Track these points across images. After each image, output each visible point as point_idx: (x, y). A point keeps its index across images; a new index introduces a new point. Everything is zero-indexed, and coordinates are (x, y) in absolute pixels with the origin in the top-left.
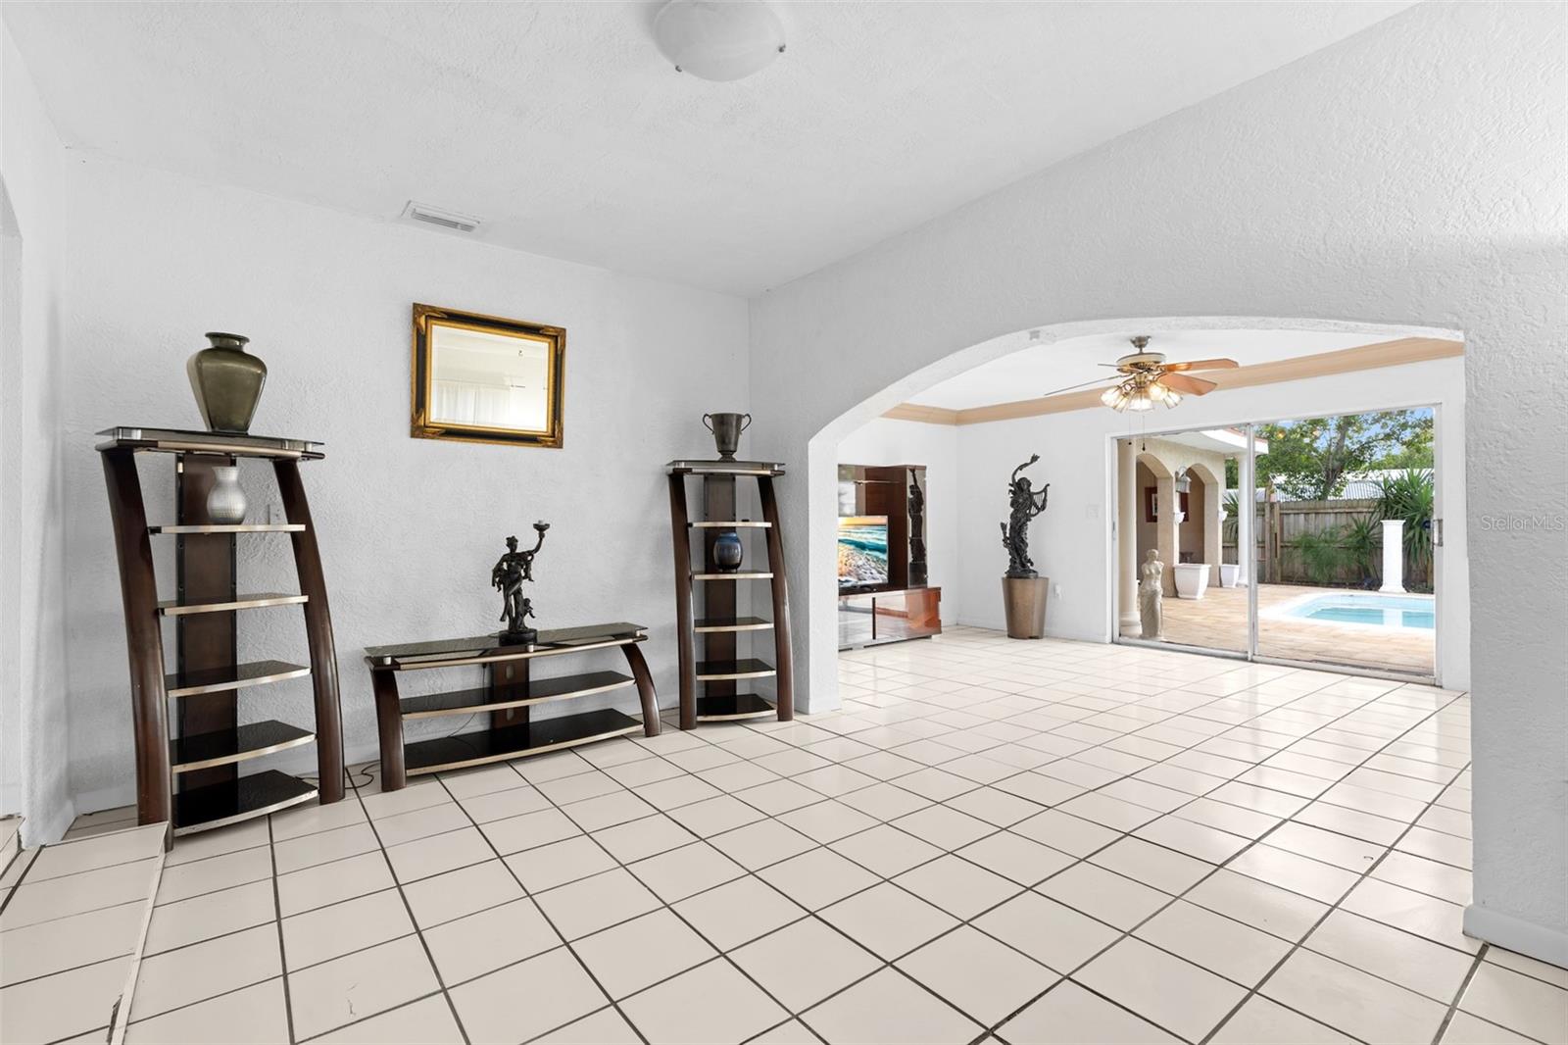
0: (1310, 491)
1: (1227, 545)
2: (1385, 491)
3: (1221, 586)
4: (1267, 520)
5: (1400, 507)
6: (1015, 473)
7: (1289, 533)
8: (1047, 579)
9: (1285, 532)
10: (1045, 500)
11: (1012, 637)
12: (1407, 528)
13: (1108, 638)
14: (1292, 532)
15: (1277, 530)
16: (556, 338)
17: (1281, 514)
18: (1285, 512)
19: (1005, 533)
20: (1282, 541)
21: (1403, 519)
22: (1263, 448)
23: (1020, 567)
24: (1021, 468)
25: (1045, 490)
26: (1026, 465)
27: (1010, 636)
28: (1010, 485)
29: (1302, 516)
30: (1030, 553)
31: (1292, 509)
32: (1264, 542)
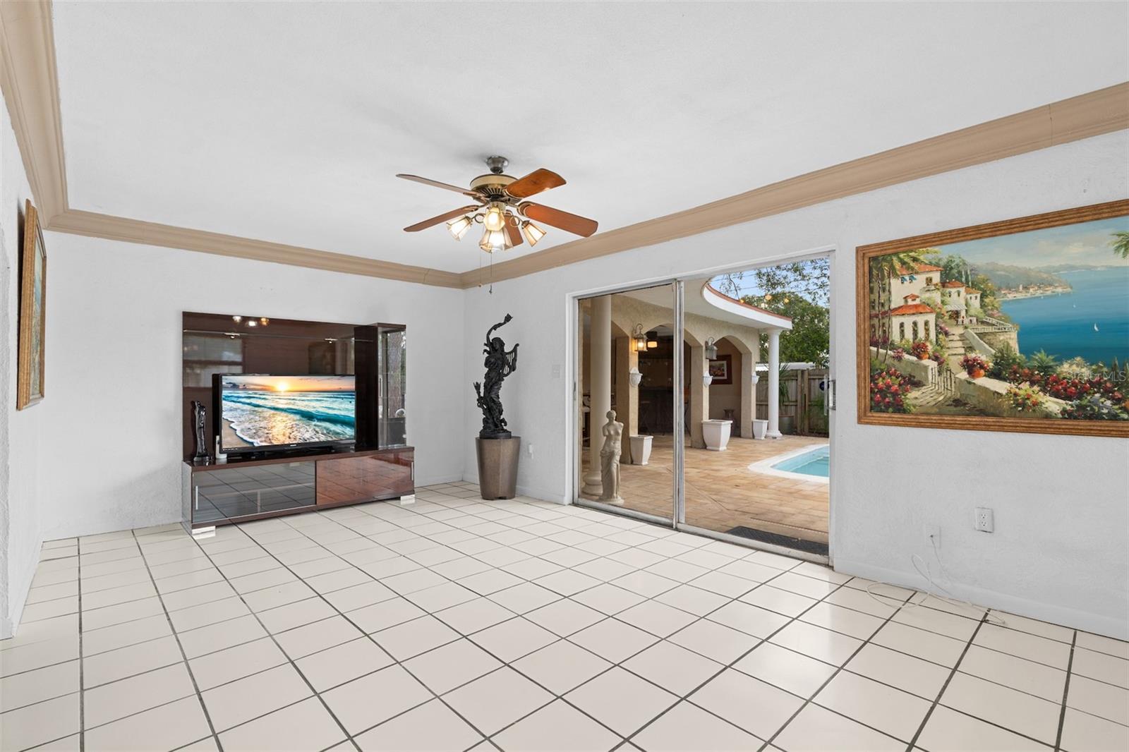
1: (758, 403)
3: (754, 437)
4: (799, 383)
6: (489, 333)
7: (815, 394)
8: (519, 438)
9: (812, 394)
10: (515, 360)
13: (569, 500)
15: (807, 393)
17: (809, 379)
18: (812, 377)
19: (479, 393)
20: (810, 401)
22: (787, 324)
23: (494, 426)
24: (495, 327)
25: (515, 350)
26: (500, 325)
27: (483, 497)
28: (485, 344)
31: (817, 375)
32: (797, 401)
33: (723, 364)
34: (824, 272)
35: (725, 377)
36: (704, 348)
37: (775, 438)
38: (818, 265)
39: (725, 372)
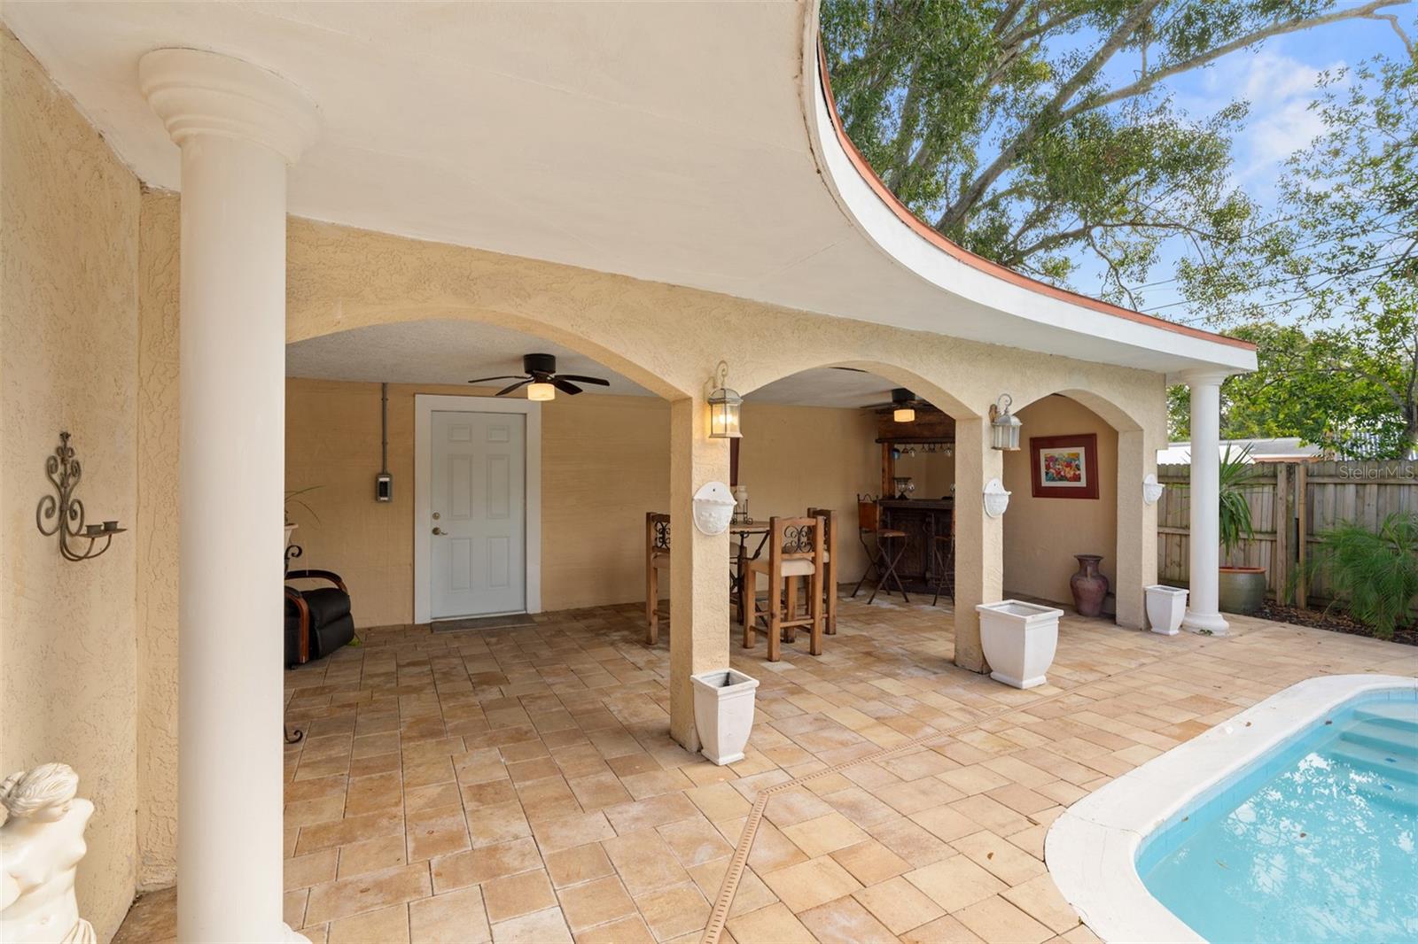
3: (1148, 628)
4: (1280, 493)
7: (1324, 519)
9: (1317, 517)
14: (1329, 518)
15: (1301, 512)
17: (1308, 484)
18: (1316, 481)
22: (1245, 359)
29: (1351, 489)
31: (1331, 476)
32: (1274, 532)
33: (1077, 456)
34: (1349, 242)
35: (1083, 483)
36: (986, 421)
37: (1210, 632)
38: (1332, 228)
39: (1083, 473)
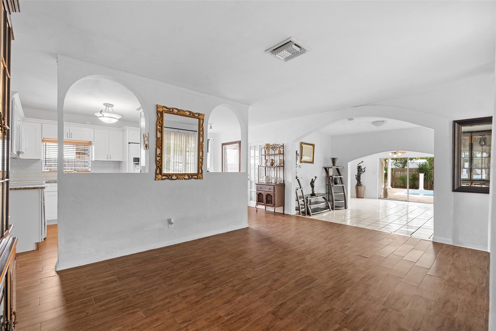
0: (401, 166)
2: (419, 167)
5: (423, 170)
8: (365, 186)
10: (365, 170)
11: (358, 198)
12: (425, 175)
13: (378, 198)
14: (397, 176)
15: (394, 175)
16: (313, 145)
17: (395, 171)
19: (356, 177)
21: (423, 173)
23: (359, 184)
24: (359, 164)
25: (365, 168)
26: (361, 163)
27: (357, 198)
28: (357, 167)
29: (400, 172)
30: (361, 181)
